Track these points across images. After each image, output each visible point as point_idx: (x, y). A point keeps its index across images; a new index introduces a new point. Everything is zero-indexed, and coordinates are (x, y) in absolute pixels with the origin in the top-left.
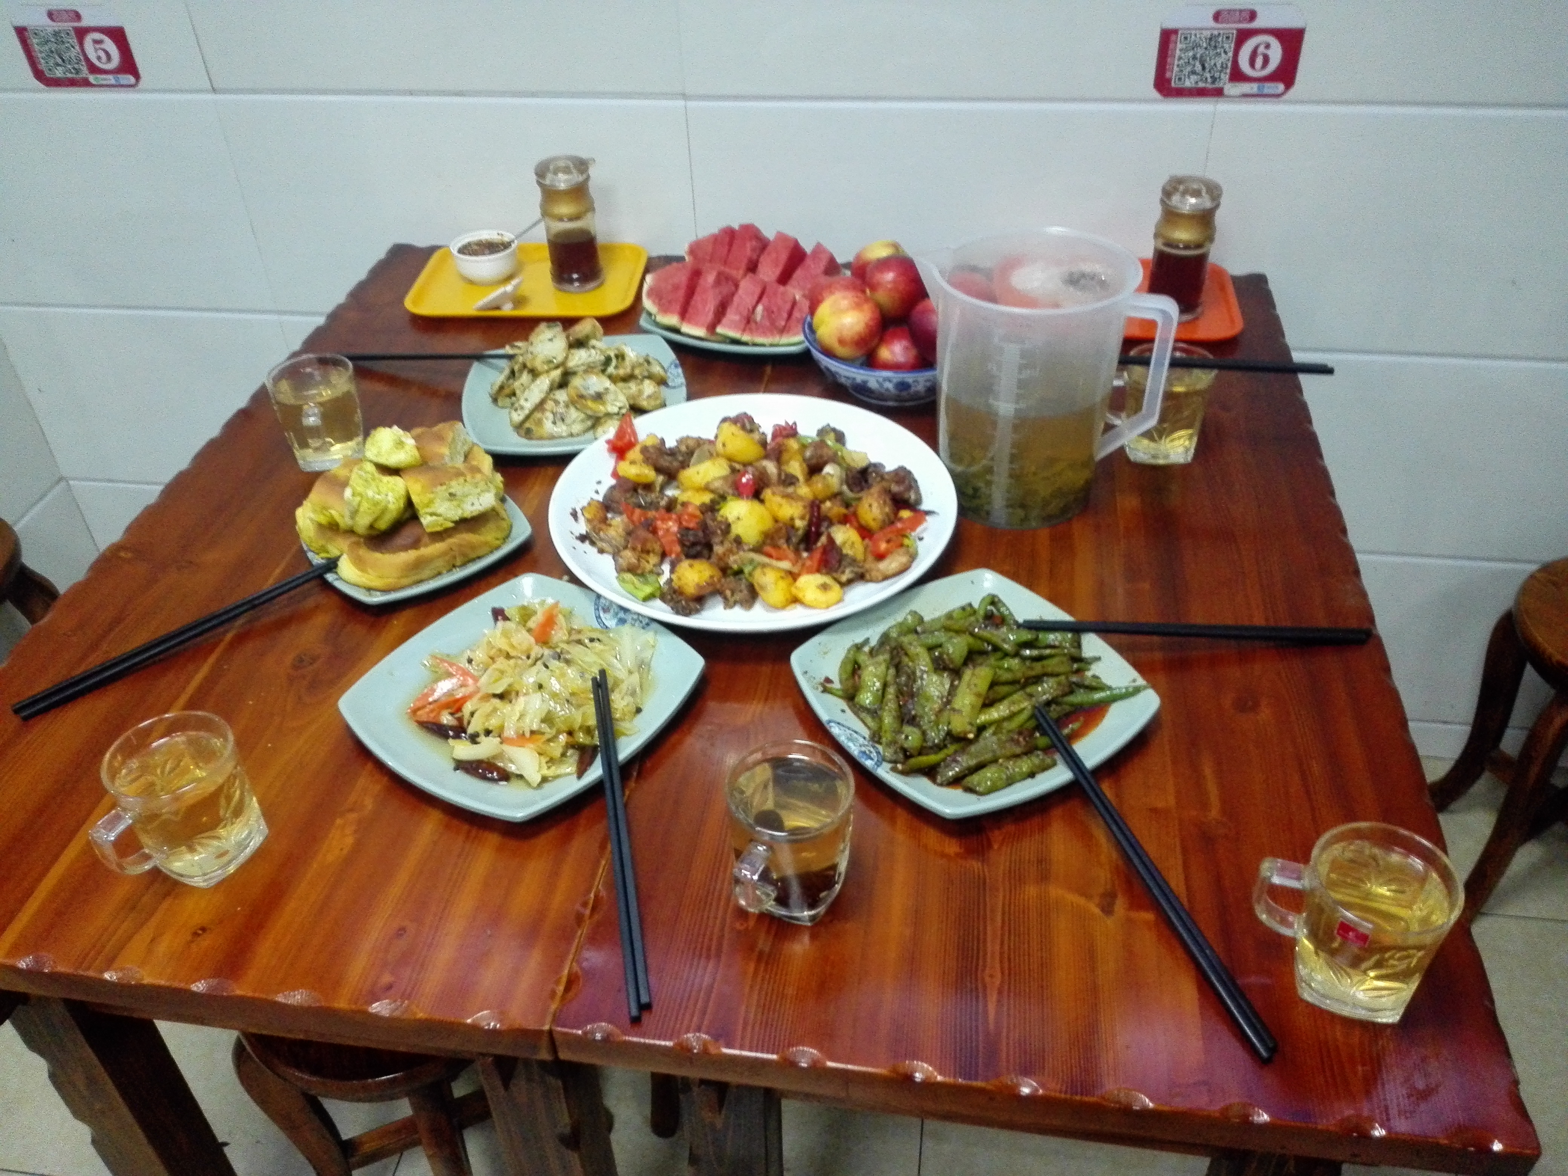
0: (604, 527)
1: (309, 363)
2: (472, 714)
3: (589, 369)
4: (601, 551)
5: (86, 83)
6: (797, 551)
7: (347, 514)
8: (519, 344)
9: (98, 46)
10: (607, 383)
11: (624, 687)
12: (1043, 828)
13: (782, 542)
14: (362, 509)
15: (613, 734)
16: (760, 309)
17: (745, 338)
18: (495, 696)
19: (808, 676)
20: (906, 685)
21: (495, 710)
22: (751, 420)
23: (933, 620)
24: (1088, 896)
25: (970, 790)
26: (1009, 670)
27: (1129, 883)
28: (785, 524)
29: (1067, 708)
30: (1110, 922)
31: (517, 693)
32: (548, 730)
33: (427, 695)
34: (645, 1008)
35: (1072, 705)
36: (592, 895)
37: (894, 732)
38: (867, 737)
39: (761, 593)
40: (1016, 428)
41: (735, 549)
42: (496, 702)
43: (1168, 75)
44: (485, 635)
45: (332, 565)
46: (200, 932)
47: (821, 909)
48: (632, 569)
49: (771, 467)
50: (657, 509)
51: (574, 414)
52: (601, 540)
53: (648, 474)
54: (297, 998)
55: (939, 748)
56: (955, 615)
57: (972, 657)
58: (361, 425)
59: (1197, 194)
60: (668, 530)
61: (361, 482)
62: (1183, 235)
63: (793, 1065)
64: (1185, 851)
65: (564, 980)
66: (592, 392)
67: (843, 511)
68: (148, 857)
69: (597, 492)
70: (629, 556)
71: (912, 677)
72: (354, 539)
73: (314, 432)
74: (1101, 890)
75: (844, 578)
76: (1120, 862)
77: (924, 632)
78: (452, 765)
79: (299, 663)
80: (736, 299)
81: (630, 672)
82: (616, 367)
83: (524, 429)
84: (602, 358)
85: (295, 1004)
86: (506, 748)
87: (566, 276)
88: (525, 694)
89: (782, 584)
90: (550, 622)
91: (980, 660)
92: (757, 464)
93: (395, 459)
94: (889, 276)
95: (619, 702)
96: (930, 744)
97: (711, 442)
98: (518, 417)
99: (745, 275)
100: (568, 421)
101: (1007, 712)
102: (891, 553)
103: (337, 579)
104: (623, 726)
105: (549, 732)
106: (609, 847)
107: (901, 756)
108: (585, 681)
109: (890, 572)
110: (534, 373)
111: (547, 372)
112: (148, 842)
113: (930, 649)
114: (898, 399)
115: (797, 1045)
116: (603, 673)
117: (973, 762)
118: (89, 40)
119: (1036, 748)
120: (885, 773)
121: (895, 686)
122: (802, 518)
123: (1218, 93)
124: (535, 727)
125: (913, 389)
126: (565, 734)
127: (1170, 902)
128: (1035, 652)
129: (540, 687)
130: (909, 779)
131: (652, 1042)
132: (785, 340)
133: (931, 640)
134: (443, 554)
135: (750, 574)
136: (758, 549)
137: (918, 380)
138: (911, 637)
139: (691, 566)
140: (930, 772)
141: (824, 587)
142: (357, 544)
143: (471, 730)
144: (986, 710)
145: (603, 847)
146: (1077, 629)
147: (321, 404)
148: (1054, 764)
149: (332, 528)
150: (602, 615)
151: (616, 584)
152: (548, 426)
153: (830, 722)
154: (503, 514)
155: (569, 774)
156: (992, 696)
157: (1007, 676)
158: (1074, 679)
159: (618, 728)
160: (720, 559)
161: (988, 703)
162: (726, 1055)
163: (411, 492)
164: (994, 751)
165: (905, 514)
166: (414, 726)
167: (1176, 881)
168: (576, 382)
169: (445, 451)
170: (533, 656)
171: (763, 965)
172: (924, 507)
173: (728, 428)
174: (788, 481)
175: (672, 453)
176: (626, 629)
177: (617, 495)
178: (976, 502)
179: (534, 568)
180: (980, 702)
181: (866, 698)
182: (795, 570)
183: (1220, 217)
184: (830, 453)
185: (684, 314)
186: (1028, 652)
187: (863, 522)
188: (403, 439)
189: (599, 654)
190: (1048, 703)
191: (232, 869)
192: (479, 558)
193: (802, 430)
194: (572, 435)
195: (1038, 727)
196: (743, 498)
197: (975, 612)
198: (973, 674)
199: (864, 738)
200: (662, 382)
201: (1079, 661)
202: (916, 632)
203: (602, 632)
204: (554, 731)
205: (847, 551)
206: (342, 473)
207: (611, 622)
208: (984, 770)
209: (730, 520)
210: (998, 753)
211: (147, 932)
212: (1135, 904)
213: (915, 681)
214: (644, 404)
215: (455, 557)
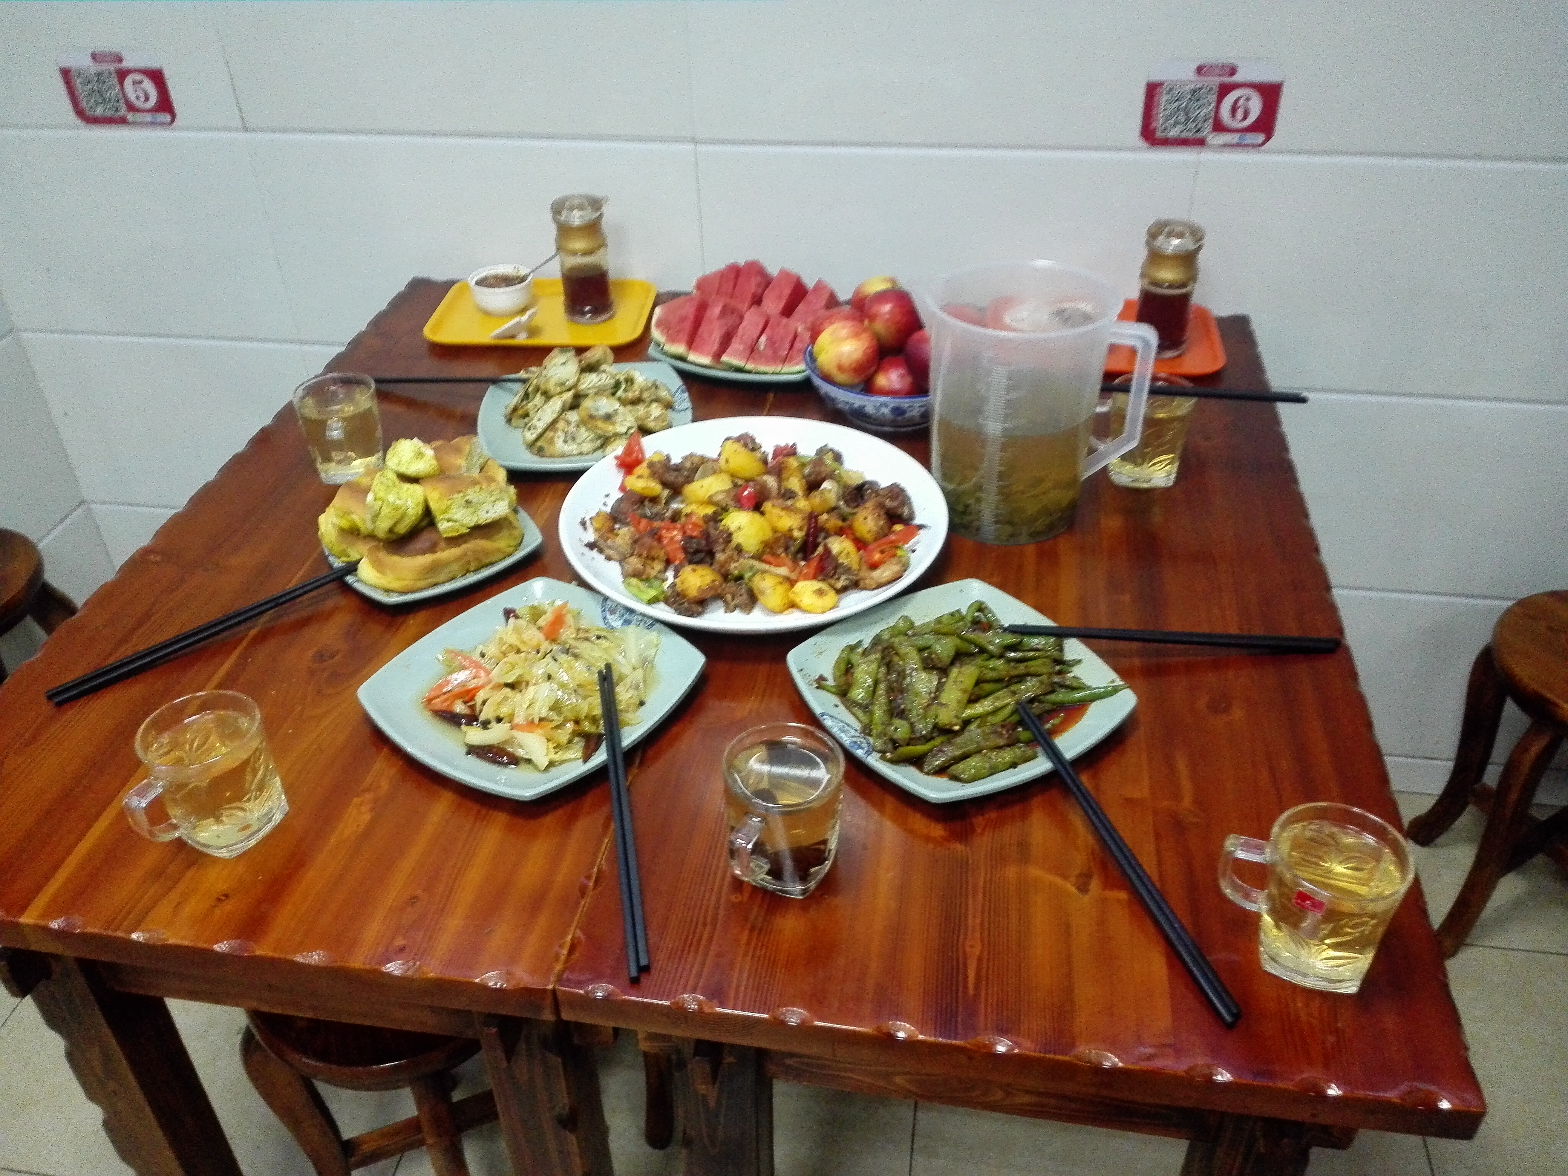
0: (610, 535)
1: (335, 381)
2: (484, 703)
3: (600, 392)
4: (609, 558)
5: (123, 121)
6: (795, 561)
7: (368, 518)
8: (533, 369)
9: (138, 86)
10: (617, 405)
11: (628, 681)
12: (1024, 815)
13: (780, 551)
14: (382, 514)
15: (617, 725)
16: (763, 339)
17: (749, 366)
18: (507, 685)
19: (804, 672)
20: (896, 682)
21: (506, 699)
22: (753, 440)
23: (923, 625)
24: (1065, 877)
25: (955, 778)
26: (993, 669)
27: (1103, 866)
28: (784, 535)
29: (1048, 707)
30: (1086, 899)
31: (527, 684)
32: (555, 717)
33: (441, 686)
34: (644, 970)
35: (1054, 703)
36: (595, 869)
37: (883, 724)
38: (858, 728)
39: (761, 598)
40: (1004, 447)
41: (735, 557)
42: (507, 690)
43: (1153, 125)
44: (496, 632)
45: (352, 568)
46: (223, 898)
47: (812, 885)
48: (637, 575)
49: (771, 481)
50: (663, 520)
51: (584, 433)
52: (608, 547)
53: (654, 487)
54: (315, 958)
55: (927, 739)
56: (944, 620)
57: (959, 657)
58: (381, 440)
59: (1180, 236)
60: (672, 538)
61: (382, 488)
62: (1168, 274)
63: (783, 1023)
64: (1158, 836)
65: (568, 945)
66: (602, 412)
67: (839, 523)
68: (176, 827)
69: (605, 504)
70: (635, 562)
71: (902, 675)
72: (375, 543)
73: (338, 445)
74: (1077, 871)
75: (839, 585)
76: (1097, 847)
77: (914, 635)
78: (464, 750)
79: (320, 657)
80: (741, 329)
81: (635, 669)
82: (625, 391)
83: (536, 447)
84: (612, 381)
85: (313, 963)
86: (516, 733)
87: (578, 308)
88: (535, 684)
89: (781, 590)
90: (558, 621)
91: (966, 659)
92: (758, 478)
93: (414, 468)
94: (887, 308)
95: (624, 695)
96: (918, 735)
97: (716, 461)
98: (531, 436)
99: (750, 307)
100: (579, 440)
101: (990, 708)
102: (885, 562)
103: (358, 581)
104: (626, 717)
105: (557, 719)
106: (613, 826)
107: (890, 746)
108: (592, 674)
109: (884, 580)
110: (548, 396)
111: (560, 393)
112: (176, 813)
113: (921, 650)
114: (893, 423)
115: (786, 1005)
116: (608, 666)
117: (958, 753)
118: (129, 81)
119: (1019, 741)
120: (874, 762)
121: (886, 683)
122: (800, 529)
123: (1201, 143)
124: (543, 715)
125: (907, 415)
126: (572, 723)
127: (1143, 883)
128: (1019, 655)
129: (549, 677)
130: (897, 768)
131: (650, 1001)
132: (787, 369)
133: (921, 642)
134: (458, 559)
135: (750, 579)
136: (758, 557)
137: (914, 406)
138: (902, 638)
139: (694, 571)
140: (917, 762)
141: (820, 593)
142: (377, 548)
143: (482, 717)
144: (971, 705)
145: (606, 826)
146: (1060, 634)
147: (344, 419)
148: (1034, 757)
149: (352, 533)
150: (608, 616)
151: (622, 587)
152: (560, 445)
153: (823, 714)
154: (515, 523)
155: (575, 759)
156: (977, 691)
157: (991, 675)
158: (1056, 679)
159: (622, 717)
160: (722, 566)
161: (973, 700)
162: (719, 1014)
163: (429, 499)
164: (978, 742)
165: (898, 527)
166: (428, 715)
167: (1148, 862)
168: (587, 404)
169: (461, 462)
170: (542, 651)
171: (756, 933)
172: (917, 521)
173: (732, 447)
174: (788, 496)
175: (677, 468)
176: (631, 628)
177: (624, 506)
178: (967, 519)
179: (543, 572)
180: (966, 697)
181: (859, 694)
182: (793, 576)
183: (1202, 258)
184: (828, 470)
185: (691, 344)
186: (1013, 654)
187: (858, 534)
188: (423, 449)
189: (605, 650)
190: (1031, 701)
191: (253, 842)
192: (492, 564)
193: (801, 450)
194: (581, 454)
195: (1021, 723)
196: (744, 510)
197: (963, 618)
198: (960, 673)
199: (856, 730)
200: (669, 406)
201: (1061, 664)
202: (906, 635)
203: (608, 632)
204: (561, 719)
205: (842, 560)
206: (365, 481)
207: (617, 623)
208: (969, 760)
209: (732, 529)
210: (983, 744)
211: (174, 896)
212: (1109, 884)
213: (904, 678)
214: (651, 425)
215: (469, 562)
